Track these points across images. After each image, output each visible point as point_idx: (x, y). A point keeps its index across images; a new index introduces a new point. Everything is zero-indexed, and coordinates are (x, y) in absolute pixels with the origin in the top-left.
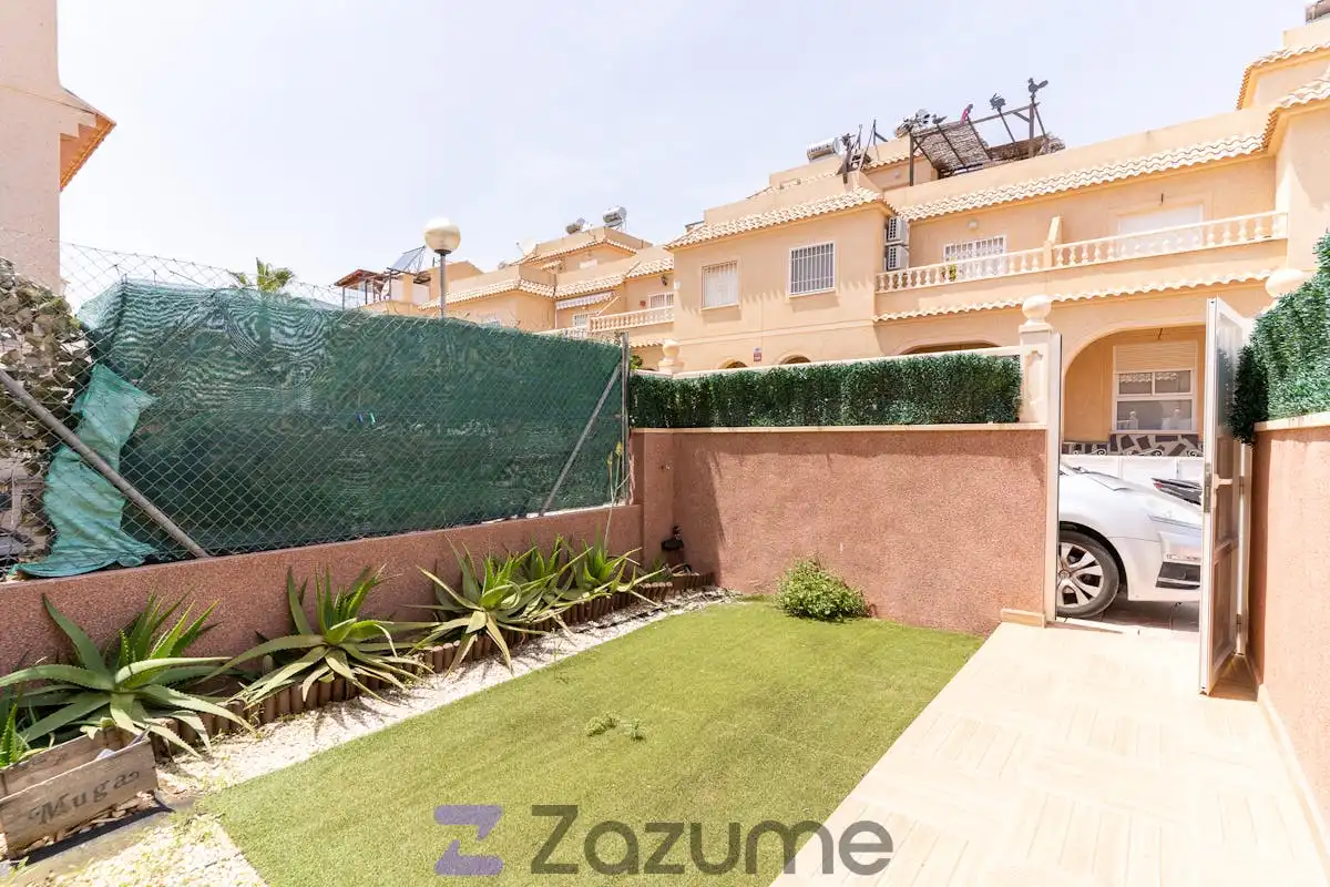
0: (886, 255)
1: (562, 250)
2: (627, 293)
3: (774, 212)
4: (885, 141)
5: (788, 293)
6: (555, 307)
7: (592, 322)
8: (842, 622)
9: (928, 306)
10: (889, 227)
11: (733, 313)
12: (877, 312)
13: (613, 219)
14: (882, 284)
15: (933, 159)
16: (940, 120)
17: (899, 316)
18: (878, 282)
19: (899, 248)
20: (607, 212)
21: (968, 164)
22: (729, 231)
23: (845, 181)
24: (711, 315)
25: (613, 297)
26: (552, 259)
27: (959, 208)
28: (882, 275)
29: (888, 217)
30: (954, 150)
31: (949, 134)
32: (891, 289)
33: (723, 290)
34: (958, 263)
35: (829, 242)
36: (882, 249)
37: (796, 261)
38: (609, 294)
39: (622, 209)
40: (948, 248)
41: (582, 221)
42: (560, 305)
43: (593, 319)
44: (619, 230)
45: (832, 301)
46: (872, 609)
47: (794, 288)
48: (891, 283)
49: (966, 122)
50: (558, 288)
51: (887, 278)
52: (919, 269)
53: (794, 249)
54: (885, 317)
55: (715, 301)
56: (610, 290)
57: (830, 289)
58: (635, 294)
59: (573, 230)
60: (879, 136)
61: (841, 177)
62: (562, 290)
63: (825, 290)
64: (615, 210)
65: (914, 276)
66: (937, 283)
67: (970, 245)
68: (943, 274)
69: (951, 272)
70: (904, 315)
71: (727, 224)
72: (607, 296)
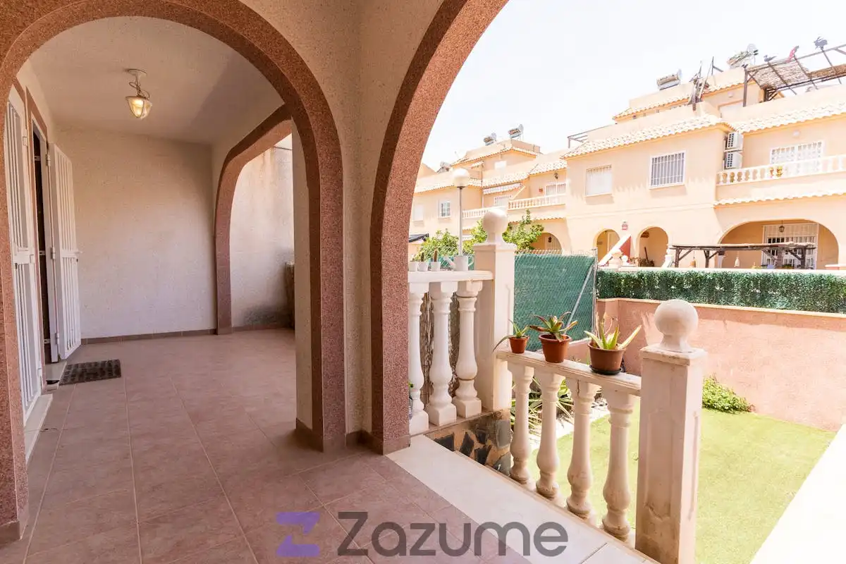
0: (724, 159)
1: (482, 155)
2: (531, 185)
3: (639, 132)
4: (722, 71)
5: (649, 186)
6: (483, 192)
7: (509, 203)
8: (734, 413)
9: (758, 194)
10: (728, 140)
11: (608, 198)
12: (717, 198)
13: (515, 132)
14: (722, 179)
15: (761, 83)
16: (771, 59)
17: (735, 201)
18: (718, 176)
19: (735, 154)
20: (511, 129)
21: (790, 84)
22: (607, 146)
23: (694, 109)
24: (592, 200)
25: (521, 187)
26: (477, 160)
27: (785, 122)
28: (721, 173)
29: (727, 133)
30: (780, 76)
31: (776, 68)
32: (729, 183)
33: (602, 183)
34: (783, 165)
35: (681, 152)
36: (722, 155)
37: (656, 165)
38: (519, 185)
39: (521, 126)
40: (774, 151)
41: (494, 134)
42: (486, 192)
43: (511, 202)
44: (519, 140)
45: (682, 190)
46: (752, 408)
47: (653, 182)
48: (729, 178)
49: (793, 58)
50: (484, 180)
51: (726, 175)
52: (751, 169)
53: (655, 157)
54: (723, 202)
55: (595, 190)
56: (519, 182)
57: (680, 183)
58: (535, 185)
59: (488, 140)
60: (717, 68)
61: (691, 106)
62: (486, 182)
63: (677, 183)
64: (517, 127)
65: (747, 174)
66: (766, 178)
67: (793, 148)
68: (772, 171)
69: (778, 170)
70: (739, 200)
71: (604, 141)
72: (517, 185)
